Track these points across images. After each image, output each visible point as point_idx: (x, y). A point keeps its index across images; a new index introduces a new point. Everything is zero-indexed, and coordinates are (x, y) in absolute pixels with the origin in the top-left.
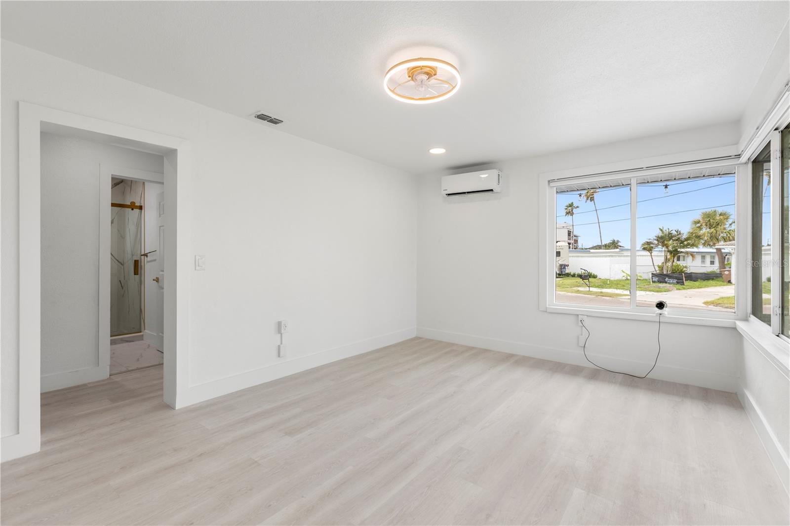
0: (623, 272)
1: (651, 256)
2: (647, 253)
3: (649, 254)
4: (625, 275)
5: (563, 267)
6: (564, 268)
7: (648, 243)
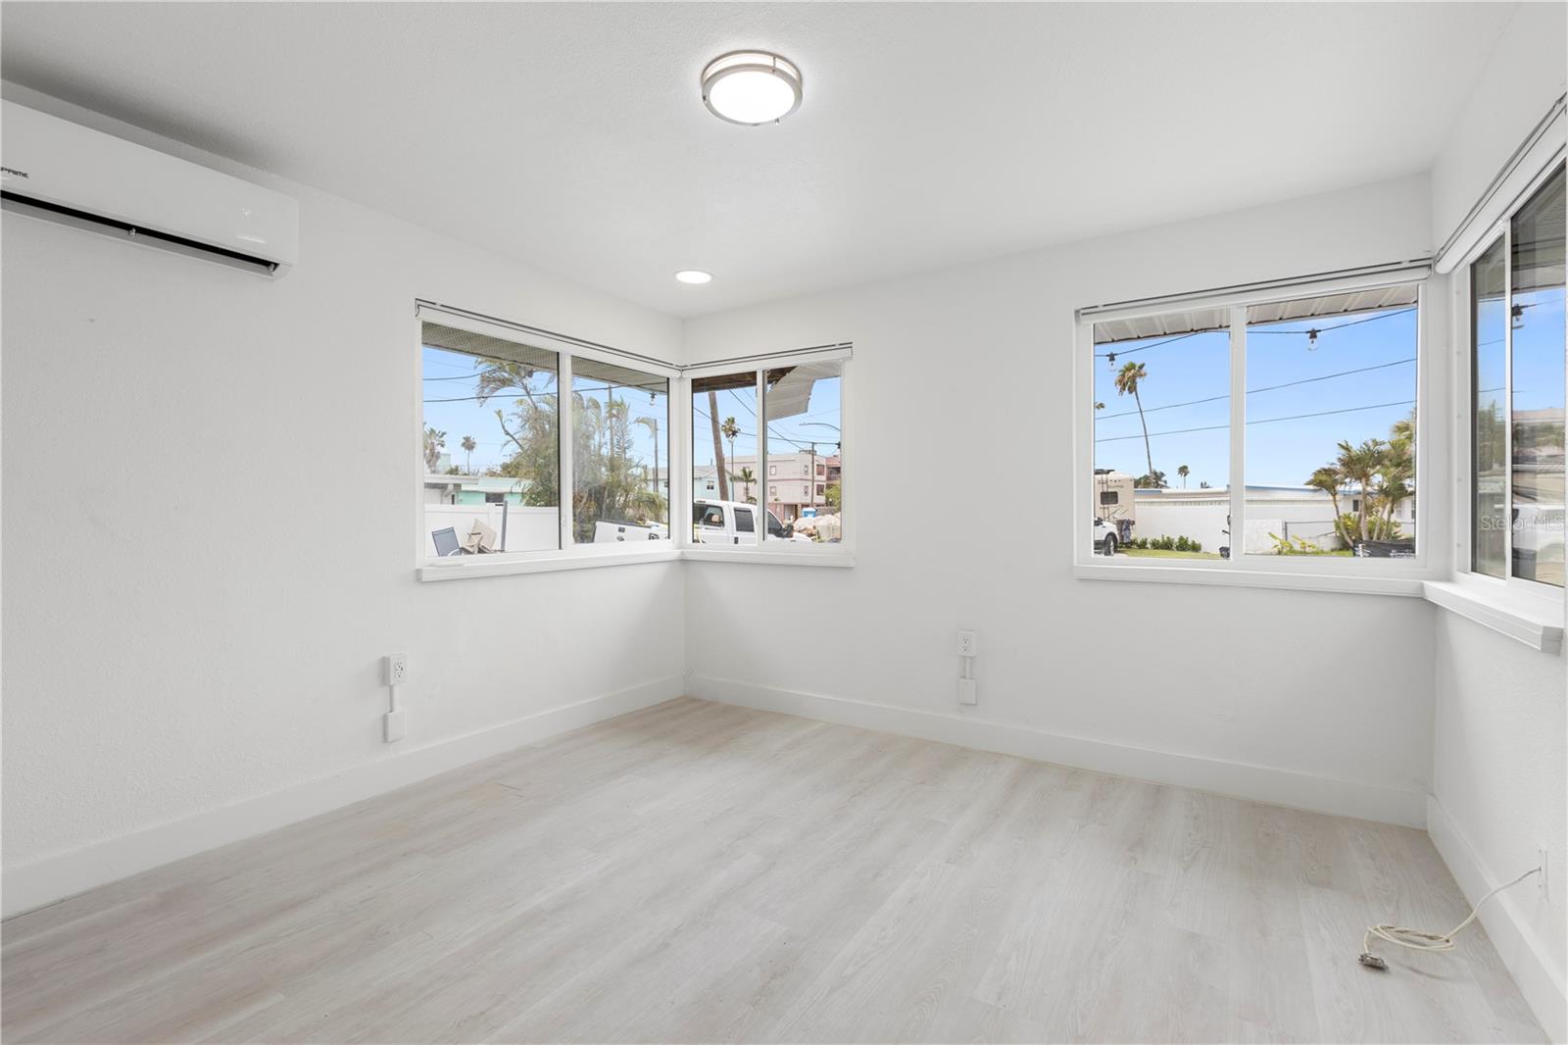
0: (1273, 536)
1: (1335, 500)
2: (1326, 496)
3: (1331, 498)
4: (1277, 542)
5: (1125, 525)
6: (1128, 528)
7: (1328, 472)
